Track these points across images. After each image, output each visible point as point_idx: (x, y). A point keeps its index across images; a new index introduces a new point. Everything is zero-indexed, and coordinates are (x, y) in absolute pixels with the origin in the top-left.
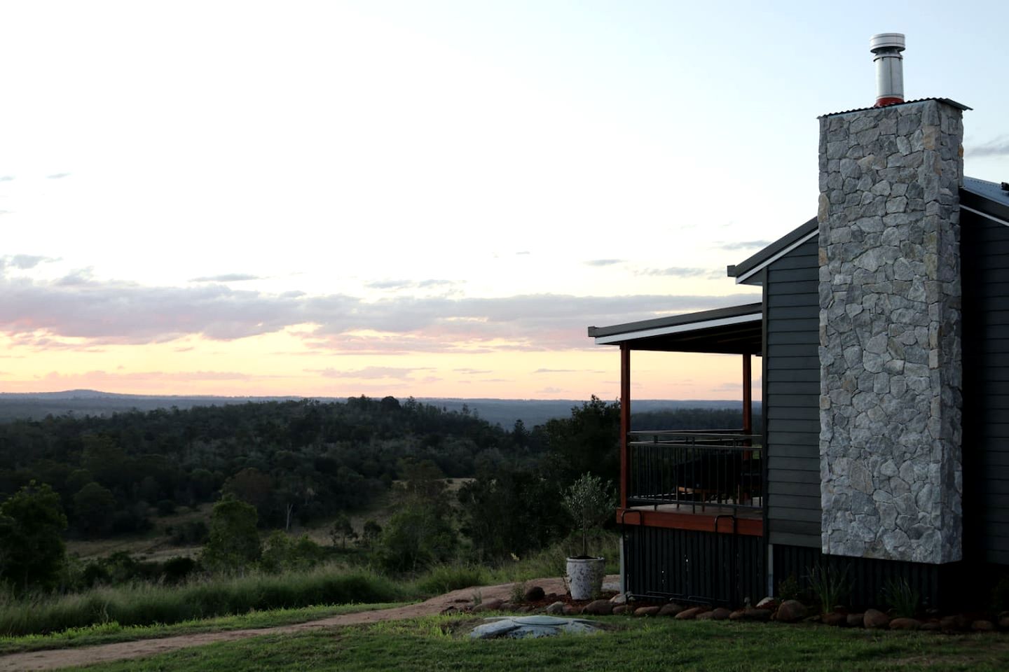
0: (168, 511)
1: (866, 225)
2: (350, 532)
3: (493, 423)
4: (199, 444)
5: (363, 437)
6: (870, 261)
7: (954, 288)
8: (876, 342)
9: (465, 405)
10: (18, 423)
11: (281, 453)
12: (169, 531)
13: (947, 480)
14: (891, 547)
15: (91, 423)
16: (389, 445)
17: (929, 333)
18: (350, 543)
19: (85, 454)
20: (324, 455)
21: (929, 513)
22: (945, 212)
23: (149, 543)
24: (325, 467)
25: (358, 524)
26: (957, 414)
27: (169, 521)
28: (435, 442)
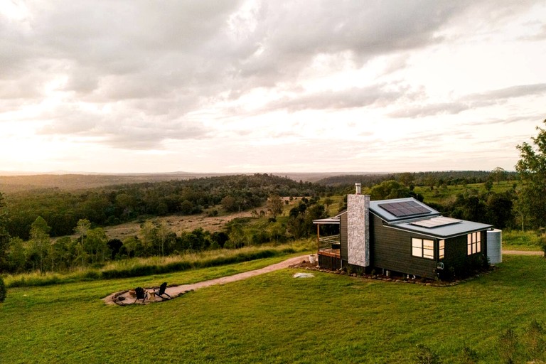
0: (207, 207)
1: (355, 213)
2: (256, 213)
3: (294, 180)
4: (214, 188)
5: (259, 186)
6: (355, 219)
7: (368, 224)
8: (356, 232)
9: (286, 175)
10: (163, 182)
11: (237, 191)
12: (207, 213)
13: (366, 254)
14: (358, 263)
15: (183, 182)
16: (266, 188)
17: (363, 231)
18: (256, 216)
19: (183, 192)
20: (249, 191)
21: (364, 259)
22: (366, 212)
23: (202, 216)
24: (249, 195)
25: (258, 211)
26: (368, 243)
27: (207, 210)
28: (278, 187)
